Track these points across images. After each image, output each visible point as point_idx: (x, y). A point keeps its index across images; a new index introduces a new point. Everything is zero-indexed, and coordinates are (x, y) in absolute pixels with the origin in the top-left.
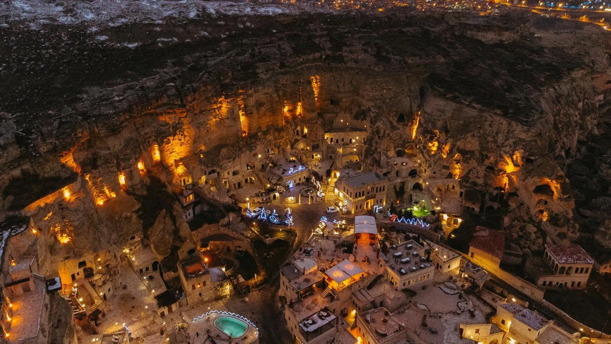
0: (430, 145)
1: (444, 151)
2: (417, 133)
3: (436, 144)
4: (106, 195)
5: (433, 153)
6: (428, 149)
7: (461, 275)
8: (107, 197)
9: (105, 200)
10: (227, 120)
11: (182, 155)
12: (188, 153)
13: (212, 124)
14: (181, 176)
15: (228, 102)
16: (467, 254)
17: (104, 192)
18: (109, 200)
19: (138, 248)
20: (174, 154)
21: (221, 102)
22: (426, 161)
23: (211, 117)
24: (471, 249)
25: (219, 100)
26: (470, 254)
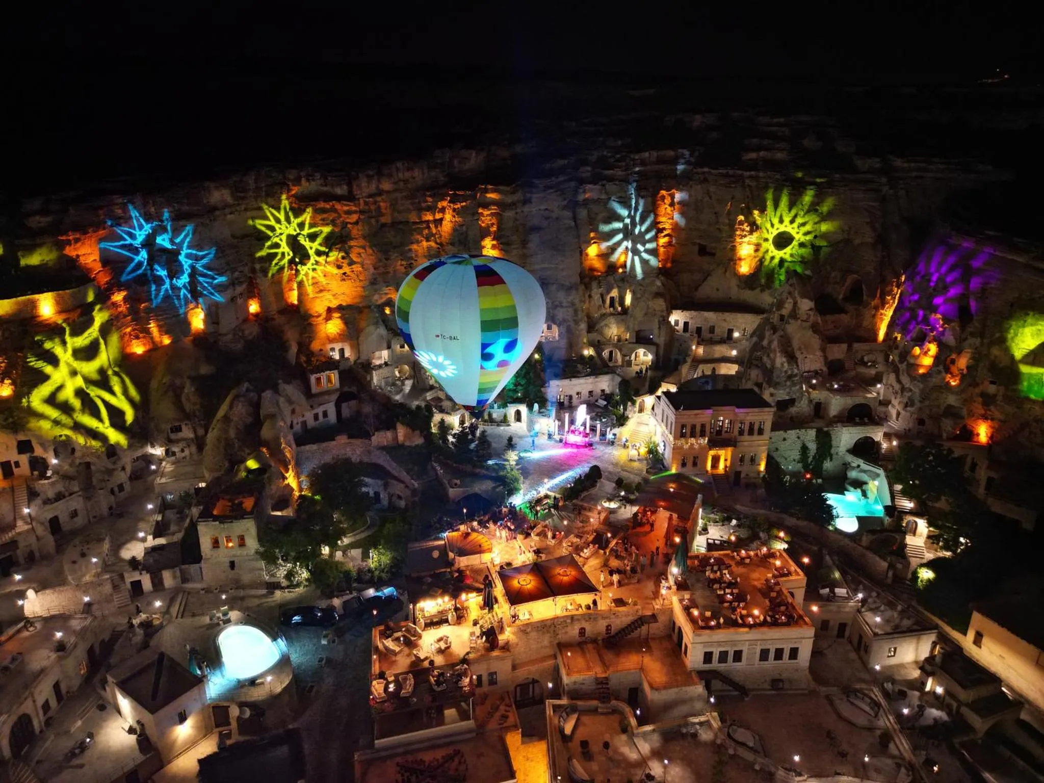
0: (917, 350)
1: (954, 369)
2: (890, 326)
3: (933, 349)
4: (152, 338)
5: (921, 371)
6: (912, 361)
7: (924, 684)
8: (153, 342)
9: (148, 347)
10: (450, 247)
11: (345, 301)
12: (357, 300)
13: (420, 251)
14: (331, 340)
15: (454, 210)
16: (965, 633)
17: (147, 332)
18: (155, 348)
19: (187, 452)
20: (327, 295)
21: (443, 210)
22: (903, 389)
23: (419, 237)
24: (977, 619)
25: (440, 205)
26: (971, 635)
